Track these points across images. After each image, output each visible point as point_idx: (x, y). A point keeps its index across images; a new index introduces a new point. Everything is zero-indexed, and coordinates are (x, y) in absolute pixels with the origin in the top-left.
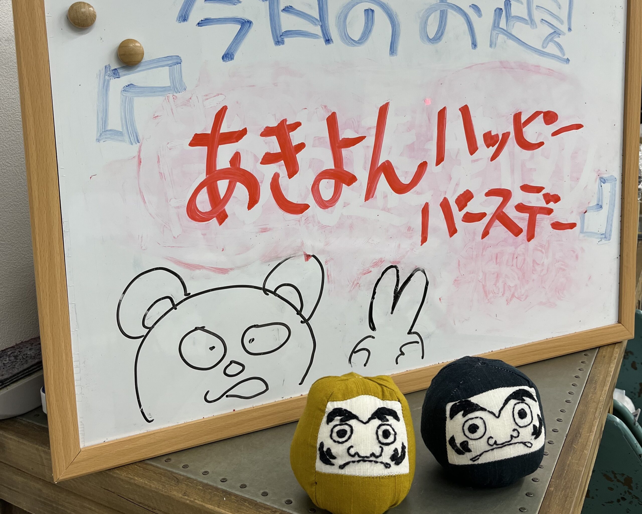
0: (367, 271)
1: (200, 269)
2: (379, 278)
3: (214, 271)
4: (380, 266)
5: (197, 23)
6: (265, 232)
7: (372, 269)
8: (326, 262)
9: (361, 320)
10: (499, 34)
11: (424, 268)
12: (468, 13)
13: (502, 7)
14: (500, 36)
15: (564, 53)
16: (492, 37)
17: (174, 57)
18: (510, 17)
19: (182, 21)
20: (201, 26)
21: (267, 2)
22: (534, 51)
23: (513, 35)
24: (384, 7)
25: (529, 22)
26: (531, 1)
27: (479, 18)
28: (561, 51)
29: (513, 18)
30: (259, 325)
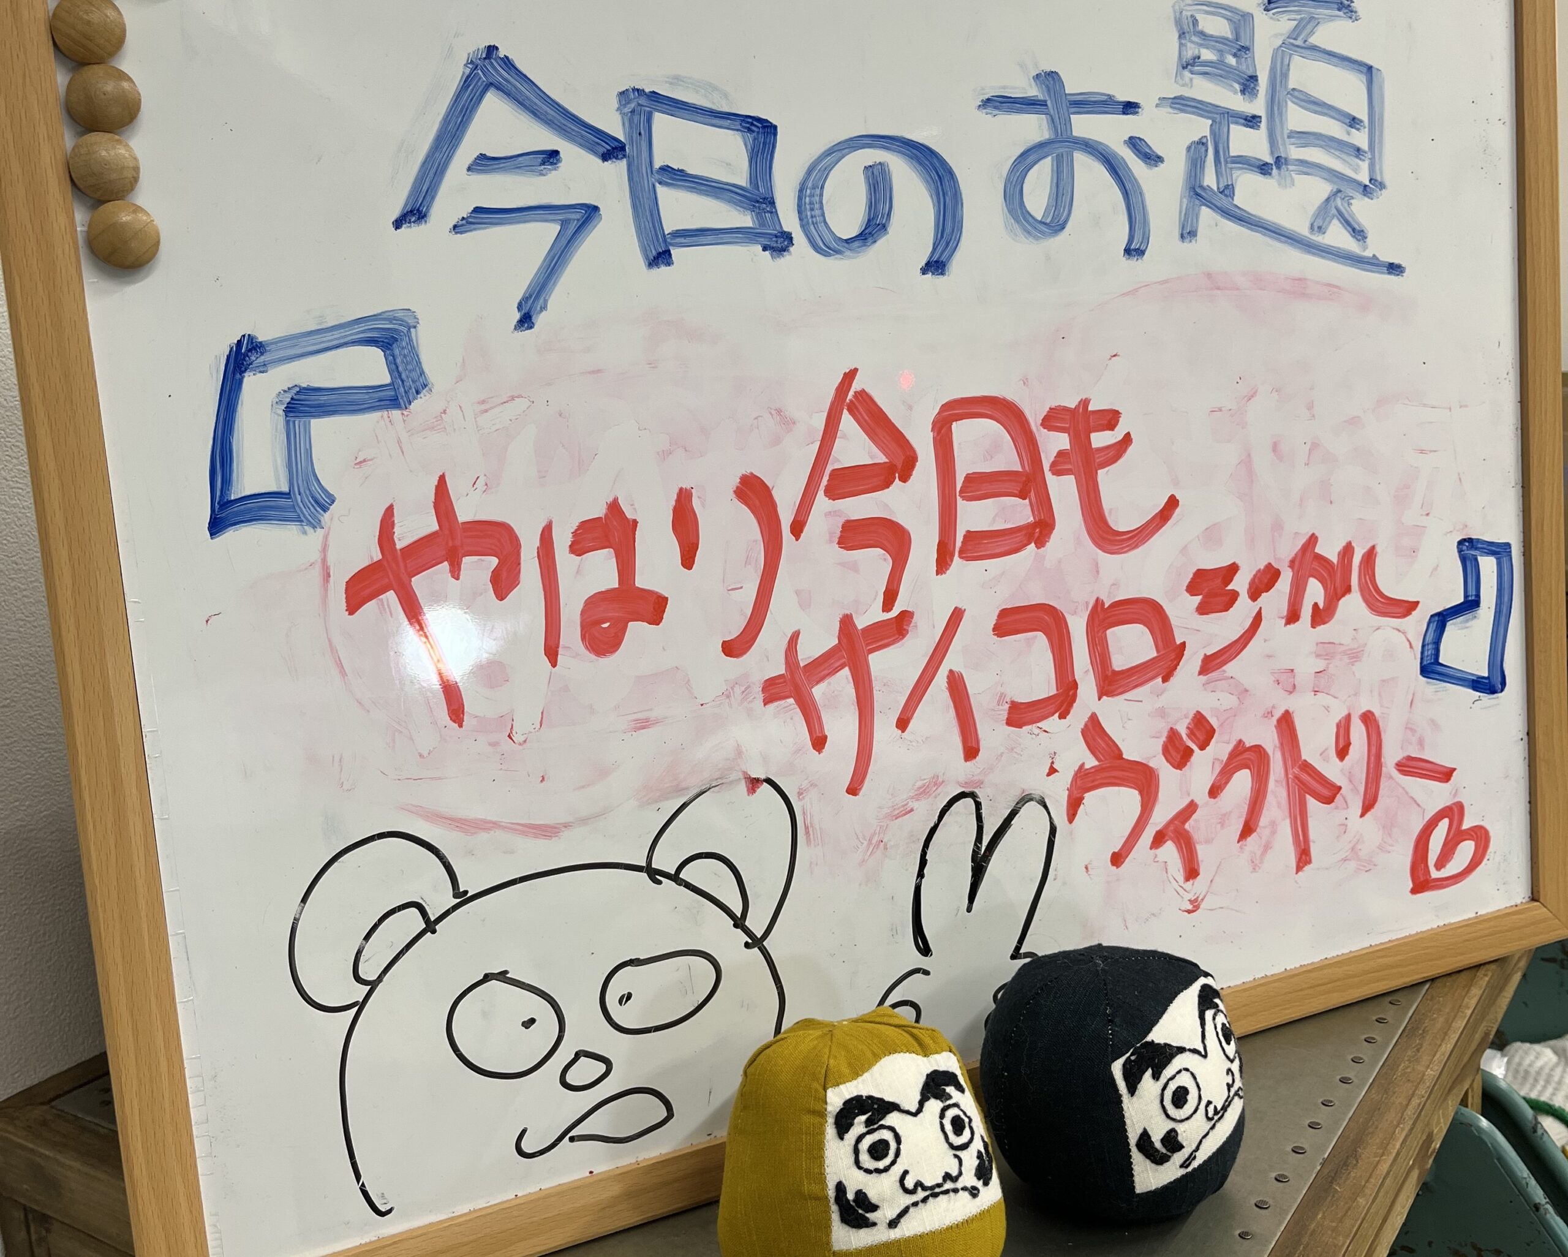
0: (902, 809)
1: (490, 830)
2: (932, 825)
3: (524, 834)
4: (934, 795)
5: (451, 226)
6: (644, 728)
7: (915, 804)
8: (800, 794)
9: (894, 931)
10: (1201, 205)
11: (1043, 792)
12: (1124, 157)
13: (1204, 140)
14: (1205, 210)
15: (1365, 242)
16: (1185, 214)
17: (399, 311)
18: (1226, 162)
19: (414, 222)
20: (461, 233)
21: (623, 163)
22: (1289, 241)
23: (1236, 206)
24: (913, 157)
25: (1275, 171)
26: (1277, 120)
27: (1150, 168)
28: (1357, 240)
29: (1234, 162)
30: (642, 958)
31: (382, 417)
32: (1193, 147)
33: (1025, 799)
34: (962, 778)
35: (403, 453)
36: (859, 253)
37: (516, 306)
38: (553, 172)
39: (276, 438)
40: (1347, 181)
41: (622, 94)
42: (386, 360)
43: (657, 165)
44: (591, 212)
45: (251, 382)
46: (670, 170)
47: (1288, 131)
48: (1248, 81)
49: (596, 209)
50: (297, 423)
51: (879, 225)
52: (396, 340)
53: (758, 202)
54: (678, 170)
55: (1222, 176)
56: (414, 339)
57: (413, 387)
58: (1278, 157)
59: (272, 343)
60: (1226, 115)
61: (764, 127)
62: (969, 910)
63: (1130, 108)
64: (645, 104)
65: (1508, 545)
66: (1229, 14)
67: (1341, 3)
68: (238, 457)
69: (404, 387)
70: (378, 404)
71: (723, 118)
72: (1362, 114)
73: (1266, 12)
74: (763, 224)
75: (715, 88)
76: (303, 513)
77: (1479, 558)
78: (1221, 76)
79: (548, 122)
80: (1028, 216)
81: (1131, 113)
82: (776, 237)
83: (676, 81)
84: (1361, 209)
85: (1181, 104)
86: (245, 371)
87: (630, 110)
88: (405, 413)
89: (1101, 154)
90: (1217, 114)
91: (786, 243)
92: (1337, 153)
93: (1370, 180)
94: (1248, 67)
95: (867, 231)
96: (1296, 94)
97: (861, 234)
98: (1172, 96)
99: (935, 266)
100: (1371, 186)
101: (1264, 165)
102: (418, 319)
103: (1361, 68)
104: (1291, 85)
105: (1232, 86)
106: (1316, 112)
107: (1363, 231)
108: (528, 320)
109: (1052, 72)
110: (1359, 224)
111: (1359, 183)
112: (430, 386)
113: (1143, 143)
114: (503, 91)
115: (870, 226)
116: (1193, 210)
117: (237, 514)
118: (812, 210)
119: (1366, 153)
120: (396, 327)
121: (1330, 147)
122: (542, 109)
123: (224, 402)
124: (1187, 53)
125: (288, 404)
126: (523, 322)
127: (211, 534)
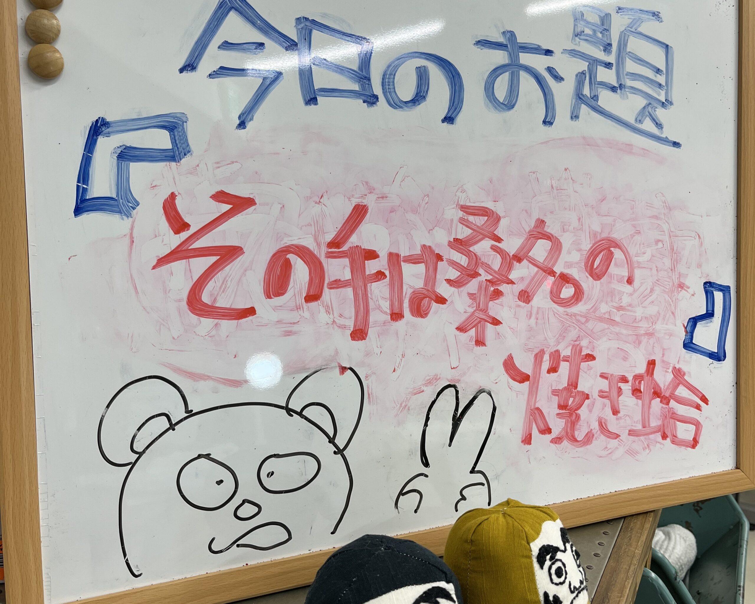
0: (418, 390)
1: (206, 380)
2: (433, 400)
3: (224, 384)
4: (434, 384)
5: (208, 74)
6: (289, 335)
7: (425, 388)
8: (366, 377)
9: (411, 453)
10: (582, 103)
11: (490, 389)
12: (545, 76)
13: (585, 72)
14: (584, 107)
15: (662, 130)
16: (574, 107)
17: (178, 114)
18: (595, 84)
19: (189, 71)
20: (213, 78)
21: (296, 53)
22: (625, 125)
23: (599, 106)
24: (440, 65)
25: (619, 91)
26: (621, 66)
27: (557, 83)
28: (658, 128)
29: (598, 84)
30: (280, 454)
31: (166, 165)
32: (579, 75)
33: (481, 391)
34: (449, 377)
35: (175, 184)
36: (411, 109)
37: (237, 117)
38: (260, 53)
39: (112, 170)
40: (654, 99)
41: (298, 19)
42: (170, 137)
43: (313, 55)
44: (278, 75)
45: (101, 141)
47: (626, 72)
48: (607, 46)
49: (281, 74)
50: (123, 164)
51: (422, 96)
52: (176, 127)
53: (362, 78)
54: (324, 59)
55: (593, 90)
56: (185, 128)
57: (183, 152)
58: (621, 84)
59: (114, 123)
60: (596, 61)
61: (367, 42)
62: (450, 445)
63: (548, 52)
64: (309, 25)
65: (729, 287)
66: (600, 13)
67: (654, 13)
68: (92, 177)
69: (178, 151)
70: (165, 158)
71: (347, 36)
72: (663, 67)
73: (617, 14)
74: (364, 90)
75: (344, 21)
76: (122, 209)
77: (714, 292)
78: (594, 42)
79: (260, 29)
80: (496, 100)
81: (549, 55)
82: (370, 97)
83: (323, 15)
84: (660, 113)
85: (573, 53)
86: (99, 135)
87: (301, 27)
88: (178, 164)
89: (533, 73)
90: (592, 60)
91: (375, 100)
92: (650, 85)
93: (666, 100)
94: (607, 39)
95: (415, 99)
96: (630, 54)
97: (412, 100)
98: (570, 49)
99: (449, 119)
100: (666, 103)
101: (613, 87)
102: (187, 118)
103: (663, 45)
104: (628, 50)
105: (599, 47)
106: (640, 65)
107: (661, 124)
108: (243, 125)
109: (511, 31)
110: (659, 122)
111: (660, 101)
112: (192, 152)
113: (554, 70)
114: (238, 11)
115: (417, 96)
116: (578, 105)
117: (89, 206)
118: (389, 85)
119: (664, 86)
120: (177, 121)
121: (647, 82)
122: (257, 22)
123: (87, 150)
124: (578, 28)
125: (119, 154)
126: (241, 125)
127: (75, 215)
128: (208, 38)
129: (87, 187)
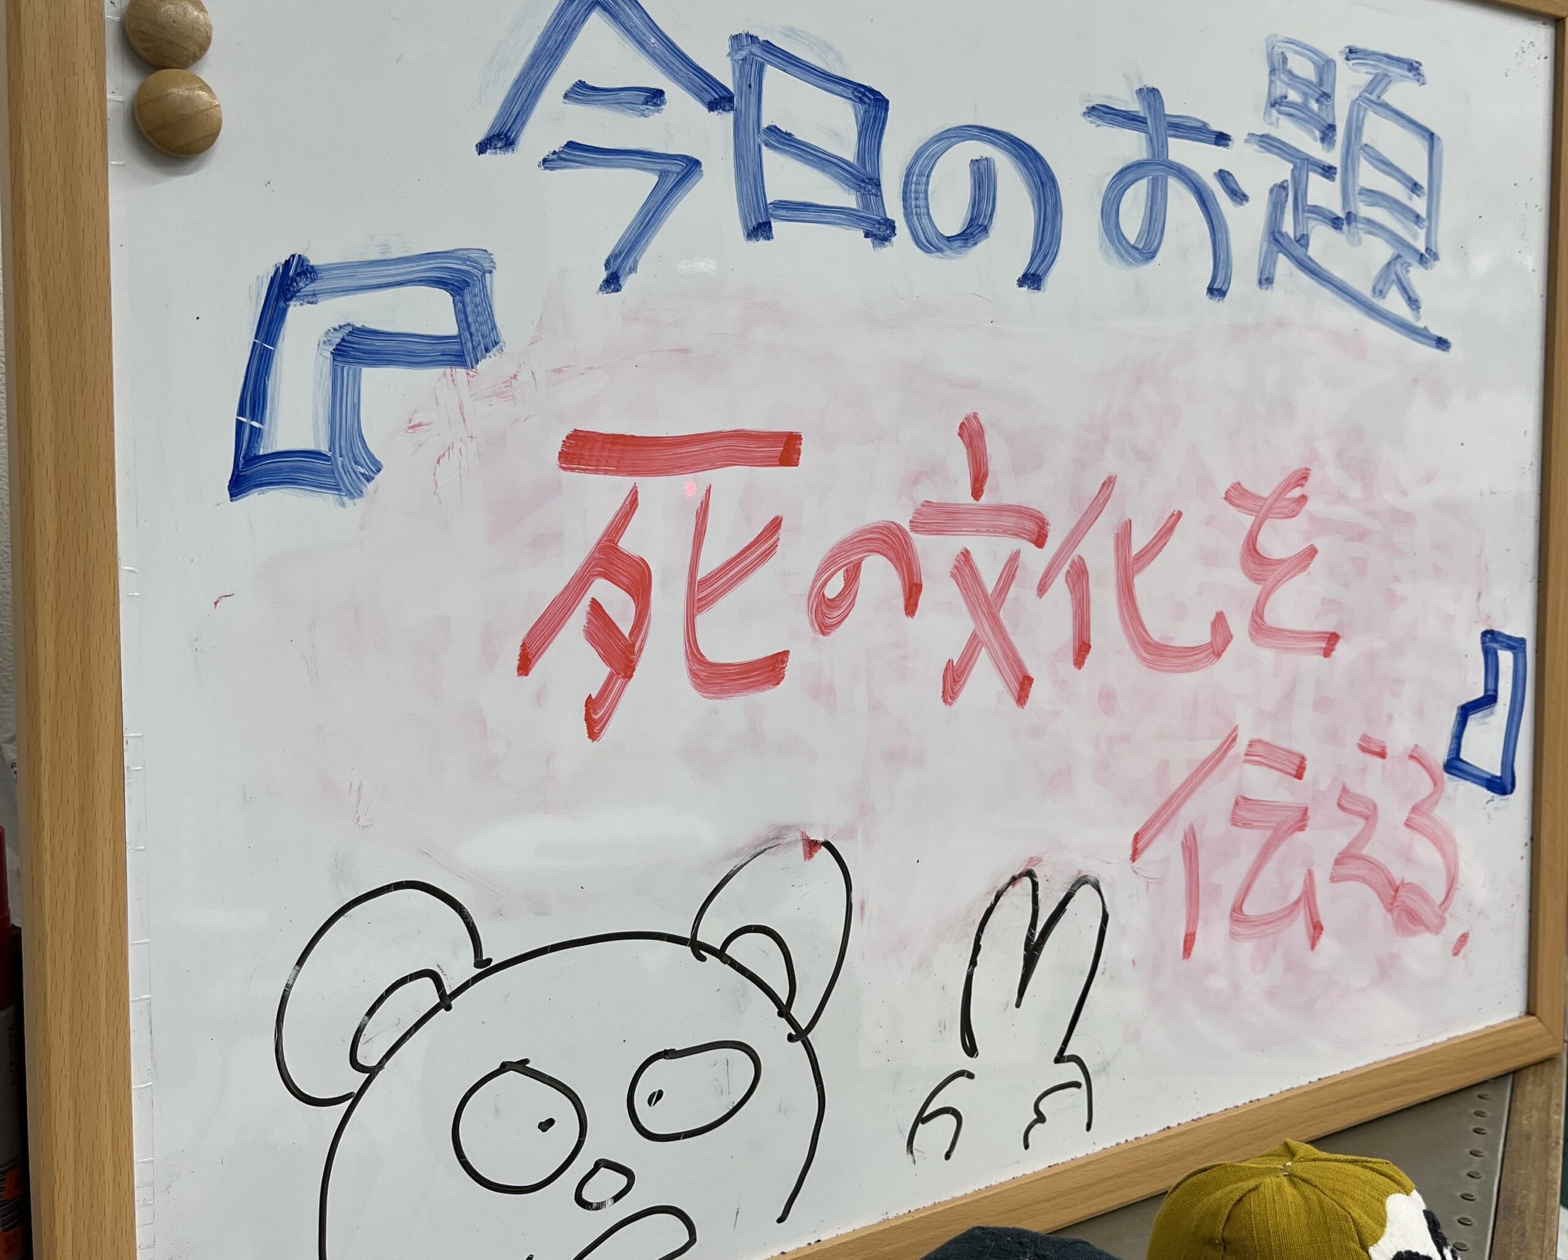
2: (988, 905)
5: (541, 159)
9: (942, 1028)
10: (1278, 252)
11: (1098, 875)
12: (1213, 191)
13: (1285, 184)
14: (1282, 259)
15: (1418, 312)
16: (1264, 259)
17: (474, 252)
18: (1304, 211)
19: (500, 148)
20: (552, 169)
21: (730, 116)
22: (1354, 301)
23: (1309, 258)
24: (1018, 158)
25: (1345, 227)
26: (1350, 174)
27: (1236, 206)
28: (1412, 308)
29: (1310, 212)
30: (677, 1049)
31: (444, 374)
32: (1275, 189)
33: (1081, 881)
34: (1024, 856)
35: (464, 420)
36: (960, 253)
37: (604, 262)
38: (656, 114)
39: (320, 385)
40: (1407, 247)
41: (735, 38)
42: (455, 306)
43: (765, 124)
44: (691, 166)
45: (295, 312)
46: (777, 131)
47: (1359, 188)
48: (1327, 129)
49: (697, 163)
50: (345, 369)
51: (981, 226)
52: (468, 284)
53: (863, 181)
54: (786, 133)
55: (1299, 224)
56: (488, 285)
57: (482, 343)
58: (1349, 213)
59: (326, 270)
60: (1306, 162)
61: (876, 100)
62: (1018, 1005)
63: (1221, 139)
64: (758, 54)
65: (1523, 641)
66: (1315, 58)
67: (1411, 64)
68: (273, 401)
69: (472, 342)
70: (441, 358)
71: (833, 81)
72: (1423, 180)
73: (1347, 62)
74: (866, 207)
75: (830, 48)
76: (343, 480)
77: (1500, 652)
78: (1304, 120)
80: (1121, 237)
81: (1222, 145)
82: (879, 223)
83: (791, 33)
84: (1416, 276)
85: (1268, 142)
86: (290, 299)
87: (742, 57)
88: (471, 373)
89: (1192, 183)
90: (1298, 158)
91: (888, 232)
92: (1400, 216)
93: (1427, 249)
94: (1328, 115)
95: (968, 231)
96: (1368, 150)
97: (962, 234)
98: (1260, 134)
99: (1032, 279)
100: (1427, 256)
101: (1336, 219)
102: (495, 263)
103: (1424, 133)
104: (1365, 140)
105: (1313, 132)
106: (1384, 172)
107: (1417, 301)
108: (615, 281)
109: (1154, 89)
110: (1414, 293)
111: (1417, 251)
112: (501, 344)
113: (1232, 178)
114: (609, 13)
115: (971, 226)
116: (1272, 255)
117: (265, 473)
118: (917, 199)
119: (1423, 220)
120: (469, 269)
121: (1394, 210)
122: (649, 40)
123: (262, 334)
124: (1276, 90)
125: (337, 345)
126: (610, 283)
127: (231, 496)
128: (542, 76)
129: (261, 426)
